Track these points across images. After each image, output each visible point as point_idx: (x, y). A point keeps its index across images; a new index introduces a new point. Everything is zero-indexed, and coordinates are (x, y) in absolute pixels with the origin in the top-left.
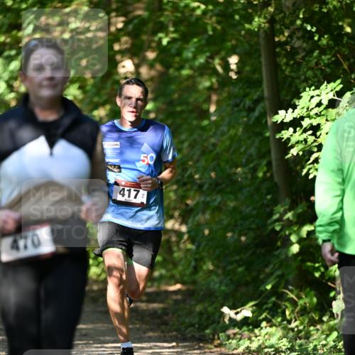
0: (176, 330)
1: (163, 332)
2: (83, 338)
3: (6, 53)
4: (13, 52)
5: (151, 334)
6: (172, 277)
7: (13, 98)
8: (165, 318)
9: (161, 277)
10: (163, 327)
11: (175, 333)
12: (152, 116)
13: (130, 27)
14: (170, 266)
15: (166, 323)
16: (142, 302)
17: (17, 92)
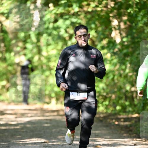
0: (135, 133)
1: (130, 134)
2: (96, 137)
3: (64, 17)
4: (67, 17)
5: (125, 135)
6: (134, 111)
7: (68, 36)
8: (131, 128)
9: (129, 111)
10: (130, 132)
11: (135, 135)
12: (126, 43)
13: (117, 6)
14: (133, 106)
15: (131, 131)
16: (122, 121)
17: (69, 33)
